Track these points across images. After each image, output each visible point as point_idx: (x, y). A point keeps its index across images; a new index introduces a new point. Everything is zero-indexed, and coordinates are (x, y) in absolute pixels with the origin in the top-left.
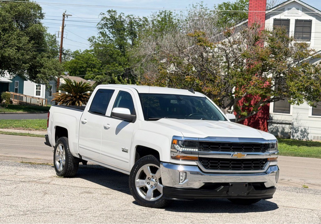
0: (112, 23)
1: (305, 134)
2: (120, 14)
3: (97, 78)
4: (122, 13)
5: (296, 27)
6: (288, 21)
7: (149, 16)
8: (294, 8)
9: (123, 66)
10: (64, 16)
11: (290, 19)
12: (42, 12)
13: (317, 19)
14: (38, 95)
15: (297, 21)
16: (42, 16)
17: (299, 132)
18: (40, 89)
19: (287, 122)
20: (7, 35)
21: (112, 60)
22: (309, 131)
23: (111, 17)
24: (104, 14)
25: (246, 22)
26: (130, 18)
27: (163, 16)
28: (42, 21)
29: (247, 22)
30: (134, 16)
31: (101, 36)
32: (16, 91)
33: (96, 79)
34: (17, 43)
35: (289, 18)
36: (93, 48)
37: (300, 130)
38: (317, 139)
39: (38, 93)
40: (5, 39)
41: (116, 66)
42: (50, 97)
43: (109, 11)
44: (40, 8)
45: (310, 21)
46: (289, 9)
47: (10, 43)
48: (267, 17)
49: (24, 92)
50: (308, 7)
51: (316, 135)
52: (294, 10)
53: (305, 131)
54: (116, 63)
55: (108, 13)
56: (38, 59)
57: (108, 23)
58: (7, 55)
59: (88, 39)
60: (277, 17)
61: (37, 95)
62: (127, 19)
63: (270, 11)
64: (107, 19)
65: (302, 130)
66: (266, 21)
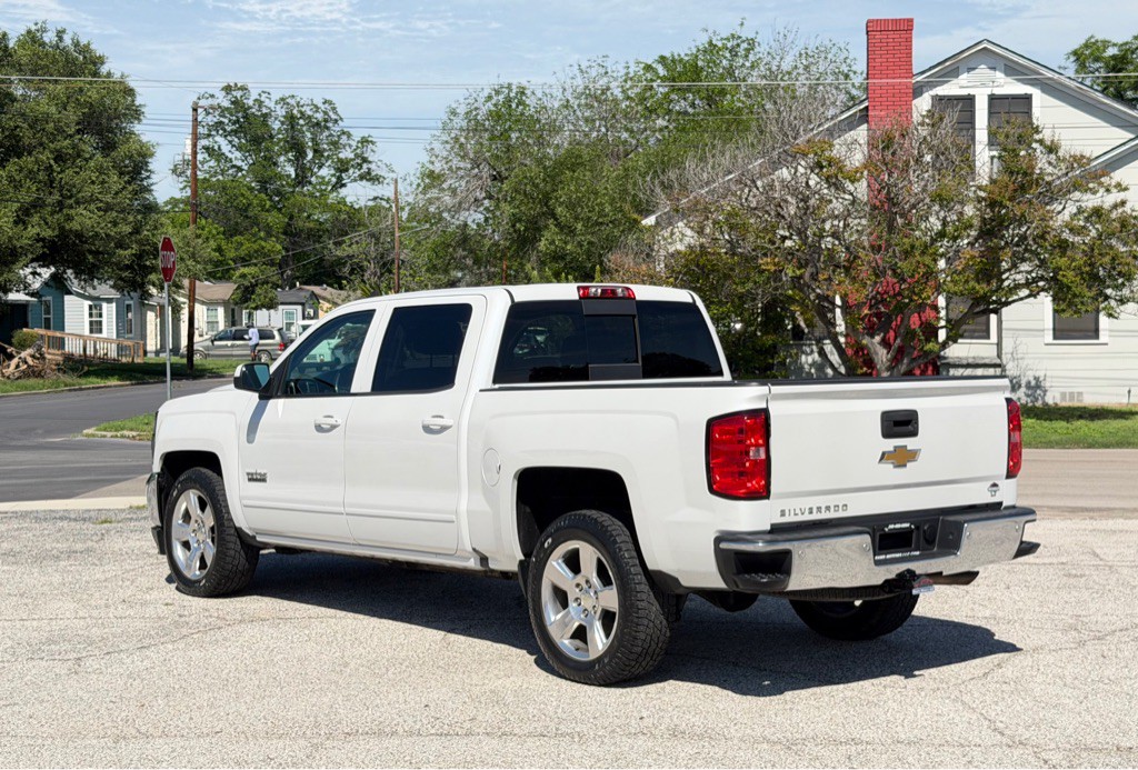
0: (238, 121)
1: (1038, 392)
2: (260, 95)
3: (243, 276)
4: (264, 92)
5: (991, 114)
6: (970, 100)
7: (462, 101)
8: (982, 66)
9: (278, 238)
10: (195, 110)
11: (974, 96)
12: (137, 103)
13: (1043, 91)
14: (97, 332)
15: (992, 98)
16: (136, 114)
17: (1023, 389)
18: (101, 316)
19: (987, 361)
20: (70, 172)
21: (246, 223)
22: (1047, 384)
23: (232, 103)
24: (212, 96)
25: (862, 107)
26: (288, 104)
27: (501, 98)
28: (137, 128)
29: (867, 108)
30: (298, 99)
31: (208, 158)
32: (48, 327)
33: (240, 277)
34: (99, 193)
35: (971, 91)
36: (188, 192)
37: (1023, 383)
38: (1070, 400)
39: (96, 327)
40: (66, 183)
41: (261, 239)
42: (130, 335)
43: (228, 89)
44: (132, 90)
45: (1028, 98)
46: (970, 70)
47: (80, 195)
48: (918, 91)
49: (66, 327)
50: (1021, 61)
51: (1068, 390)
52: (983, 70)
53: (1038, 386)
54: (259, 231)
55: (223, 93)
56: (146, 233)
57: (226, 121)
58: (75, 226)
59: (172, 167)
60: (942, 91)
61: (91, 331)
62: (278, 107)
63: (920, 78)
64: (223, 111)
65: (1029, 382)
66: (914, 102)
